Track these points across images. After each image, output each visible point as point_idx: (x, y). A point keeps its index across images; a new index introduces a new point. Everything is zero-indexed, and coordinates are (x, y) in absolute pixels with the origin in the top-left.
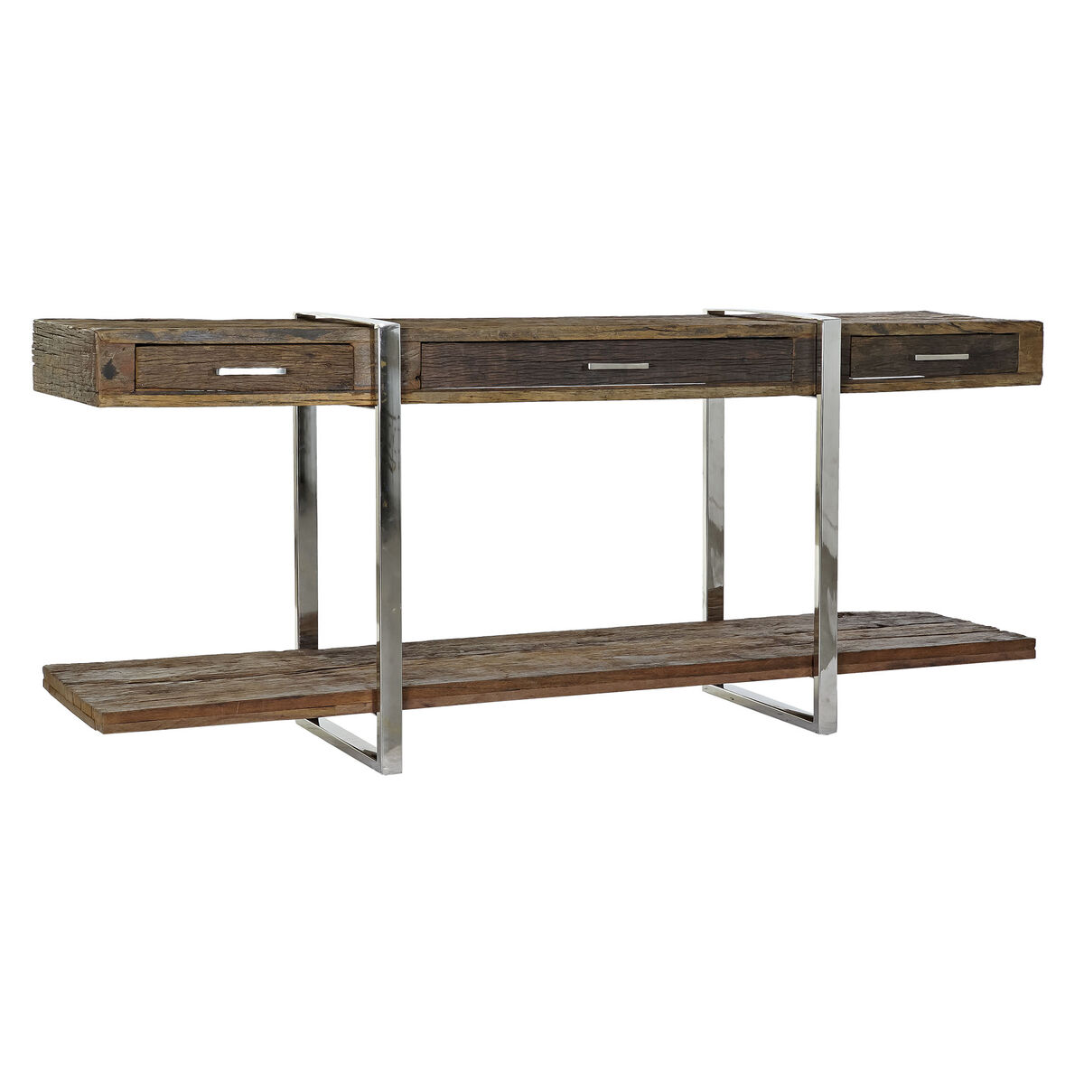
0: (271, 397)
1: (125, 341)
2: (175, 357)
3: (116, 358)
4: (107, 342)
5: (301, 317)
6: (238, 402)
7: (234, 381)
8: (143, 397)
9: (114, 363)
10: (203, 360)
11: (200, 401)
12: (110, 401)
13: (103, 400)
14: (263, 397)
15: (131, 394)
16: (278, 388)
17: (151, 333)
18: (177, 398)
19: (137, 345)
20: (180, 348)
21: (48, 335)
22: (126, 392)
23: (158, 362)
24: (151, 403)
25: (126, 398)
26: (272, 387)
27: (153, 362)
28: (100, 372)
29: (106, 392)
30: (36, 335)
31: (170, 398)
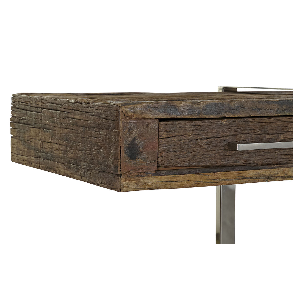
0: (281, 171)
1: (150, 116)
2: (195, 132)
3: (140, 136)
4: (131, 117)
5: (227, 90)
6: (252, 178)
7: (247, 155)
8: (165, 178)
9: (137, 141)
10: (220, 135)
11: (219, 179)
12: (133, 184)
13: (125, 184)
14: (274, 171)
15: (154, 175)
16: (284, 161)
17: (174, 107)
18: (196, 177)
19: (161, 120)
20: (200, 123)
21: (35, 109)
22: (149, 173)
23: (178, 138)
24: (173, 184)
25: (150, 180)
26: (280, 161)
27: (173, 139)
28: (123, 152)
29: (129, 175)
30: (14, 109)
31: (191, 177)
